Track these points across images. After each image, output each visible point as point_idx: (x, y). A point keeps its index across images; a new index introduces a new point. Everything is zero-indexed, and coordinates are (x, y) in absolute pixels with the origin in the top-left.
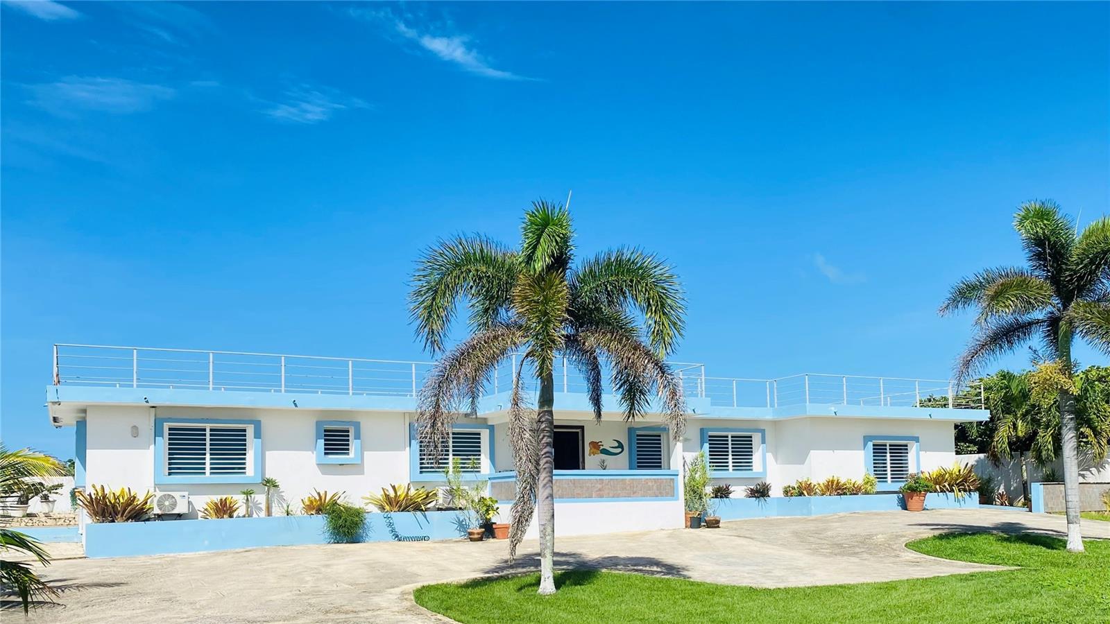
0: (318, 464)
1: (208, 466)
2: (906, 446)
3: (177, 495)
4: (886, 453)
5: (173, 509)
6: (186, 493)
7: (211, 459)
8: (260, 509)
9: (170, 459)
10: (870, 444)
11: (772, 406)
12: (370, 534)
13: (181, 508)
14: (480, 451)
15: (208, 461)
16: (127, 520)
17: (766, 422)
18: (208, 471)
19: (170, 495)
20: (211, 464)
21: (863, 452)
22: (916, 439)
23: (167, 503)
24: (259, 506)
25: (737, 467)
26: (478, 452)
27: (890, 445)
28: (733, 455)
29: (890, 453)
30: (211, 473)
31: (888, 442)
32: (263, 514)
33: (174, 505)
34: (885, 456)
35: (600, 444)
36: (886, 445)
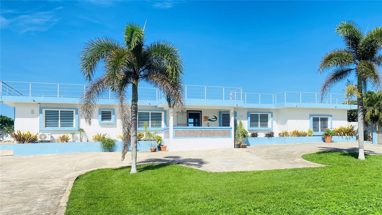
0: (99, 124)
1: (59, 124)
2: (327, 118)
3: (46, 134)
4: (319, 121)
5: (45, 139)
6: (50, 134)
7: (61, 122)
8: (78, 139)
9: (45, 121)
10: (312, 118)
11: (275, 103)
12: (117, 149)
13: (48, 139)
14: (161, 119)
15: (59, 122)
16: (29, 143)
17: (273, 109)
18: (59, 126)
19: (44, 134)
20: (61, 123)
21: (309, 120)
22: (331, 116)
23: (43, 137)
24: (78, 138)
25: (262, 126)
26: (161, 120)
27: (320, 118)
28: (260, 122)
29: (321, 121)
30: (61, 127)
31: (320, 117)
32: (79, 141)
33: (46, 137)
34: (319, 122)
35: (207, 117)
36: (319, 118)
